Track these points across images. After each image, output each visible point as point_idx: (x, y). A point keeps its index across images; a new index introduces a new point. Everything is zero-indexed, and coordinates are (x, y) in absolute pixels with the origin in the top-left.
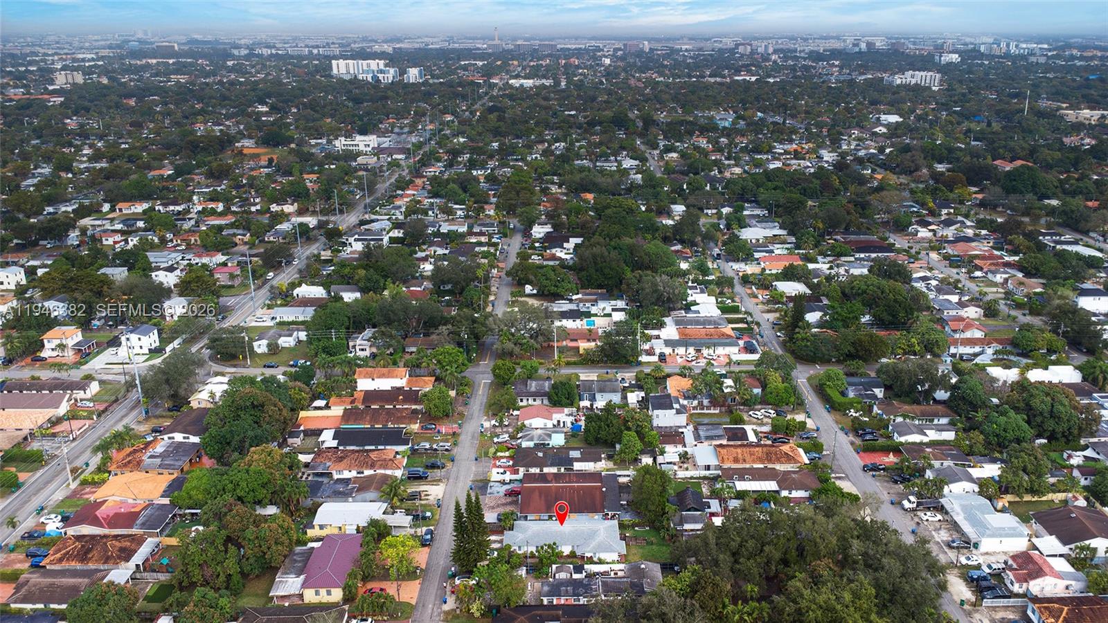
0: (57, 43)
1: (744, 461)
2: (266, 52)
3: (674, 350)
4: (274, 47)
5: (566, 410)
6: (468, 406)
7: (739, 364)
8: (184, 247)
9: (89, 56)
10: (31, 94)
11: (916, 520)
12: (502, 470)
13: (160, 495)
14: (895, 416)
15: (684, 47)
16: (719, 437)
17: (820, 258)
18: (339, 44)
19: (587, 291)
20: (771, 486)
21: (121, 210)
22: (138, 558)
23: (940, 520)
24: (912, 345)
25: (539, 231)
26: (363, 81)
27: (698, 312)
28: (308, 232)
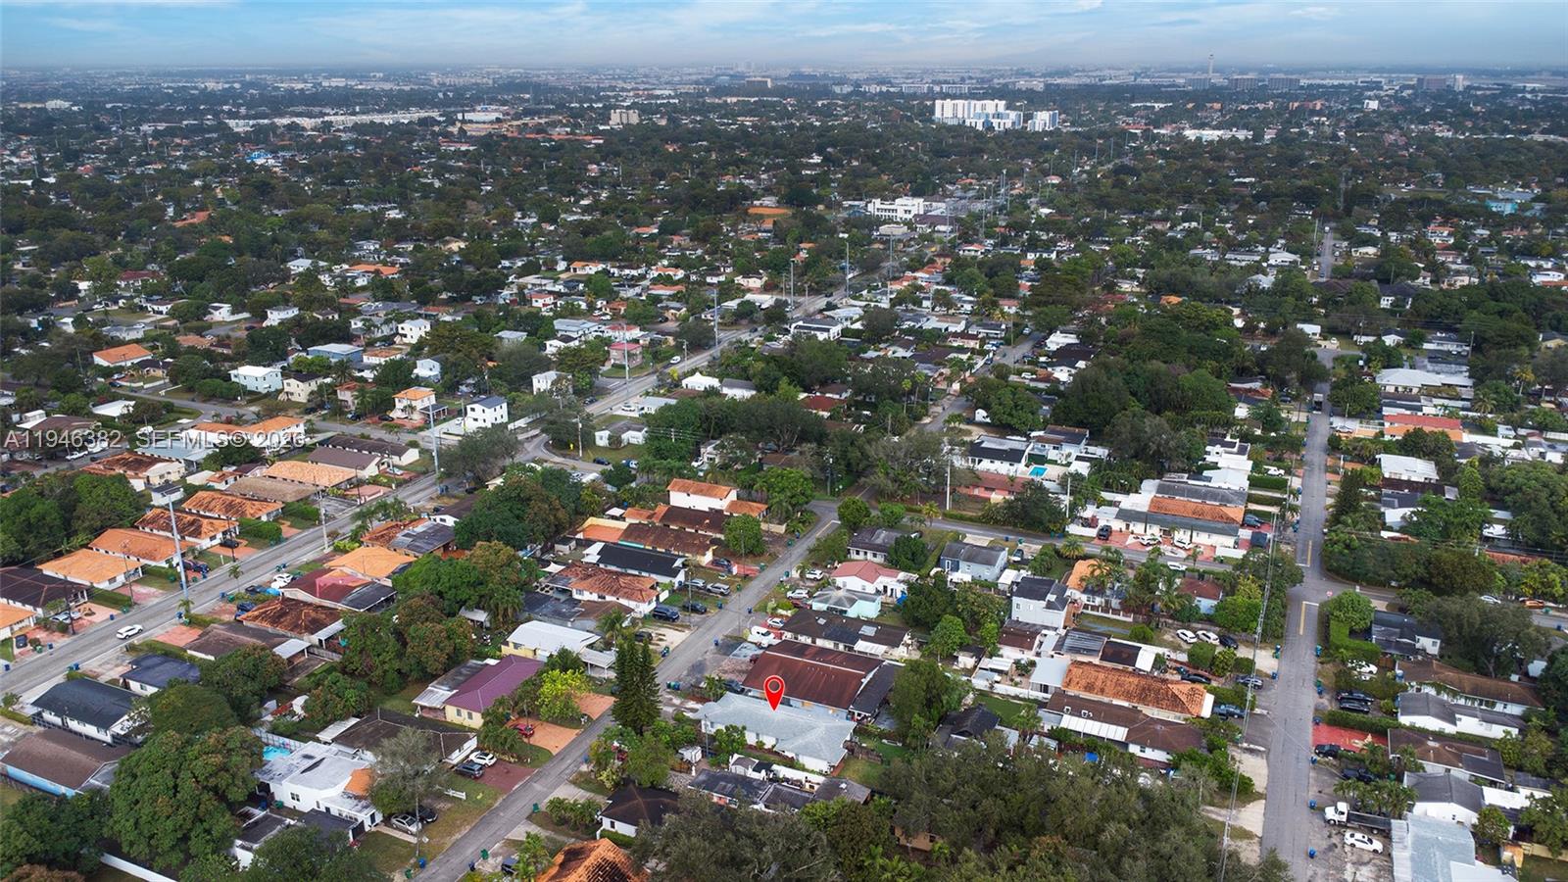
0: (646, 76)
1: (1102, 691)
2: (874, 89)
3: (1128, 526)
4: (890, 82)
5: (902, 575)
6: (790, 548)
7: (1222, 562)
8: (608, 317)
9: (667, 92)
10: (576, 134)
11: (1335, 840)
12: (764, 630)
13: (387, 574)
14: (1421, 684)
15: (1530, 86)
16: (1090, 652)
17: (1502, 429)
18: (977, 79)
19: (1059, 428)
20: (1119, 733)
21: (575, 270)
22: (323, 634)
23: (1375, 851)
24: (1550, 585)
25: (1057, 341)
26: (971, 127)
27: (1209, 479)
28: (752, 312)
